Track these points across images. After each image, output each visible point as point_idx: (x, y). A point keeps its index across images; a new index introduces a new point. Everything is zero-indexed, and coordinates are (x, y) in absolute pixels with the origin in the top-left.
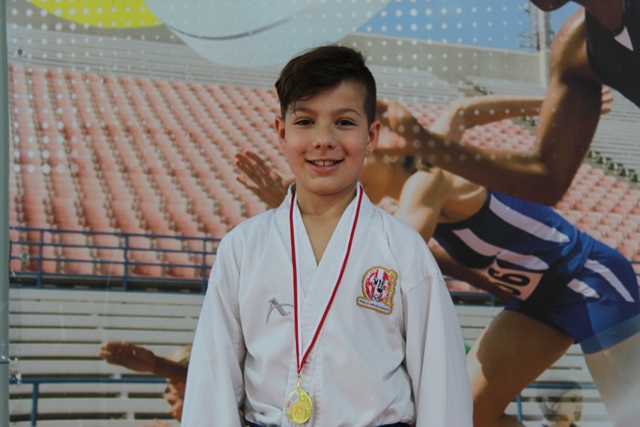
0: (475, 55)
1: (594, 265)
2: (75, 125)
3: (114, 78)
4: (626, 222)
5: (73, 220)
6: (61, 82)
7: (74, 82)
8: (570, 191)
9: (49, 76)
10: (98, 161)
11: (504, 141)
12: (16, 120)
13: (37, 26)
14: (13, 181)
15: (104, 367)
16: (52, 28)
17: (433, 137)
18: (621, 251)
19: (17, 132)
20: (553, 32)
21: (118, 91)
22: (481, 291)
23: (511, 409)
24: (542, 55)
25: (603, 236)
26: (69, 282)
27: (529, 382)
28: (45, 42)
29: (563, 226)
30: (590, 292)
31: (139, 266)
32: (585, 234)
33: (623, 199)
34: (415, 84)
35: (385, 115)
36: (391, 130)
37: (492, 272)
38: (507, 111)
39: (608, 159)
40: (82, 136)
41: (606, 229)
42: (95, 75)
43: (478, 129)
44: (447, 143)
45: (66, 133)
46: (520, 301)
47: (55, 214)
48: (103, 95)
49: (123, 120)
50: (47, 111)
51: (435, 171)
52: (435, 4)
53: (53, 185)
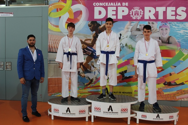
0: (87, 35)
1: (95, 52)
5: (53, 47)
7: (54, 36)
9: (52, 35)
10: (55, 42)
12: (49, 39)
14: (48, 44)
16: (52, 31)
21: (57, 37)
23: (88, 64)
24: (92, 35)
26: (53, 52)
27: (90, 61)
29: (93, 49)
37: (87, 53)
44: (84, 42)
45: (53, 40)
46: (89, 55)
47: (52, 47)
50: (51, 38)
51: (83, 44)
52: (83, 31)
53: (52, 45)
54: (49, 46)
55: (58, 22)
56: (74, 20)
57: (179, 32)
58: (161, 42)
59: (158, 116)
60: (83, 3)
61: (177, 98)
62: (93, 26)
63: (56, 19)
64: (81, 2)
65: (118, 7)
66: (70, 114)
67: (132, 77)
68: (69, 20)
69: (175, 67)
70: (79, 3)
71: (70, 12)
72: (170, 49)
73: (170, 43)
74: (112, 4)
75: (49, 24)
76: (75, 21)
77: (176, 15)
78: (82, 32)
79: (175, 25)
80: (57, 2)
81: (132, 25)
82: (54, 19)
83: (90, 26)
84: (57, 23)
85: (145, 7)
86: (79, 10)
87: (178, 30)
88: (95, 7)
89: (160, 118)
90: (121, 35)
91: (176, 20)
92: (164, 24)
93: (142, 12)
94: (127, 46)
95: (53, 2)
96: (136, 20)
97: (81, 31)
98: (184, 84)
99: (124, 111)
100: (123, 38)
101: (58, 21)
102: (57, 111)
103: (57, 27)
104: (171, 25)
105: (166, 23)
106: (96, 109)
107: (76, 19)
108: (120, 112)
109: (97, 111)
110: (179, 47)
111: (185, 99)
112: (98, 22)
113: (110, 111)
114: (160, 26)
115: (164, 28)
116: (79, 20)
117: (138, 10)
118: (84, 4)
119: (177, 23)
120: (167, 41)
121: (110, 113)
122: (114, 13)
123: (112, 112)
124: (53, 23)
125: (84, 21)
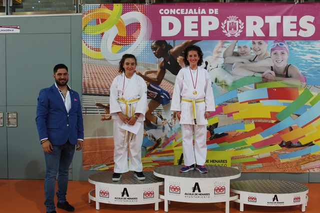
0: (149, 64)
1: (164, 93)
2: (92, 72)
3: (97, 66)
4: (168, 88)
5: (91, 86)
6: (90, 66)
7: (92, 66)
9: (88, 65)
10: (95, 77)
13: (86, 58)
14: (83, 80)
15: (96, 106)
16: (89, 58)
19: (84, 73)
21: (98, 68)
26: (91, 95)
27: (155, 109)
28: (88, 60)
30: (163, 97)
31: (101, 92)
32: (163, 89)
33: (168, 85)
34: (140, 68)
37: (150, 94)
38: (153, 72)
39: (166, 79)
40: (93, 74)
42: (95, 65)
43: (149, 74)
44: (144, 76)
45: (90, 73)
46: (154, 98)
47: (89, 85)
48: (96, 68)
49: (99, 72)
50: (88, 70)
52: (143, 57)
53: (89, 81)
54: (84, 83)
55: (99, 43)
56: (127, 38)
57: (303, 57)
58: (274, 75)
59: (276, 198)
60: (141, 9)
61: (302, 168)
62: (160, 49)
63: (95, 37)
64: (139, 7)
65: (202, 17)
66: (129, 199)
67: (227, 134)
68: (118, 38)
69: (299, 116)
70: (135, 9)
71: (119, 25)
72: (289, 86)
73: (289, 76)
74: (191, 11)
75: (83, 46)
76: (129, 40)
77: (298, 28)
78: (141, 59)
79: (297, 46)
80: (97, 8)
81: (225, 47)
82: (93, 36)
83: (154, 48)
84: (97, 45)
85: (247, 17)
86: (136, 21)
87: (302, 53)
88: (162, 17)
89: (279, 201)
90: (207, 63)
91: (299, 38)
92: (279, 44)
93: (242, 25)
94: (218, 82)
95: (91, 8)
96: (232, 38)
97: (139, 57)
98: (314, 144)
99: (220, 191)
100: (211, 68)
101: (99, 41)
102: (106, 195)
103: (97, 51)
104: (290, 46)
105: (283, 43)
106: (173, 190)
107: (131, 36)
108: (212, 193)
109: (175, 192)
110: (305, 83)
111: (316, 170)
112: (168, 42)
113: (197, 191)
114: (273, 47)
115: (279, 52)
116: (135, 38)
117: (235, 22)
118: (143, 11)
119: (301, 43)
120: (284, 72)
121: (197, 194)
122: (195, 26)
123: (200, 193)
124: (90, 44)
125: (143, 40)
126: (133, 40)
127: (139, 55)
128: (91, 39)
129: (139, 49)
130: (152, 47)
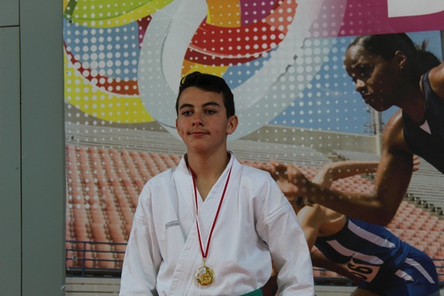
0: (338, 137)
1: (410, 261)
2: (104, 180)
3: (127, 152)
4: (429, 235)
5: (103, 236)
6: (96, 155)
7: (103, 155)
8: (396, 218)
9: (89, 151)
10: (118, 201)
11: (356, 188)
12: (70, 178)
13: (82, 122)
14: (68, 214)
16: (91, 124)
17: (314, 185)
18: (426, 253)
19: (71, 185)
20: (383, 124)
21: (129, 160)
22: (343, 277)
24: (377, 137)
25: (415, 244)
28: (87, 132)
29: (391, 238)
30: (409, 278)
32: (405, 242)
33: (427, 222)
34: (303, 155)
35: (286, 173)
36: (289, 182)
37: (350, 266)
38: (357, 170)
39: (418, 198)
40: (108, 187)
41: (418, 239)
42: (116, 151)
43: (341, 180)
44: (322, 189)
45: (99, 185)
46: (367, 283)
47: (92, 232)
48: (120, 162)
49: (132, 176)
50: (88, 172)
51: (316, 205)
52: (314, 108)
53: (91, 216)
54: (74, 225)
55: (130, 58)
56: (243, 35)
62: (384, 70)
63: (114, 35)
68: (209, 37)
75: (68, 75)
78: (306, 117)
82: (105, 35)
83: (356, 70)
84: (122, 67)
97: (297, 108)
101: (130, 50)
103: (123, 92)
107: (260, 25)
112: (417, 38)
116: (277, 32)
124: (94, 65)
125: (312, 38)
126: (269, 42)
127: (297, 100)
128: (98, 44)
129: (296, 74)
130: (349, 63)
